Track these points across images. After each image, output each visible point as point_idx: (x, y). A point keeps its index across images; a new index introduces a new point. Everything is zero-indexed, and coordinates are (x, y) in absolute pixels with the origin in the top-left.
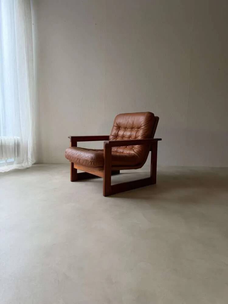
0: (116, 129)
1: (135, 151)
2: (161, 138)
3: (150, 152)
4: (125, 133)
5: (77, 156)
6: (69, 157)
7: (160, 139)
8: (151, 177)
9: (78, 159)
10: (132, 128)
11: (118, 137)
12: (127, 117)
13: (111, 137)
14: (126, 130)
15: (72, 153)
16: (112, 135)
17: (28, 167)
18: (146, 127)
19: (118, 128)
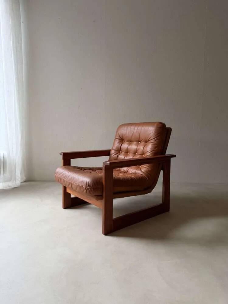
0: (119, 142)
1: (143, 171)
2: (174, 154)
3: (162, 172)
4: (130, 147)
5: (68, 179)
6: (59, 179)
7: (174, 156)
8: (163, 203)
9: (70, 183)
10: (138, 141)
11: (121, 152)
12: (132, 128)
13: (113, 152)
14: (131, 143)
15: (63, 175)
16: (114, 149)
17: (16, 186)
18: (156, 141)
19: (120, 142)
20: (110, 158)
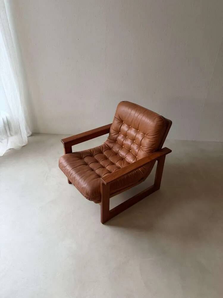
3: (157, 161)
7: (170, 151)
11: (120, 133)
13: (112, 131)
14: (130, 127)
16: (113, 128)
18: (154, 139)
19: (120, 122)
20: (109, 136)
